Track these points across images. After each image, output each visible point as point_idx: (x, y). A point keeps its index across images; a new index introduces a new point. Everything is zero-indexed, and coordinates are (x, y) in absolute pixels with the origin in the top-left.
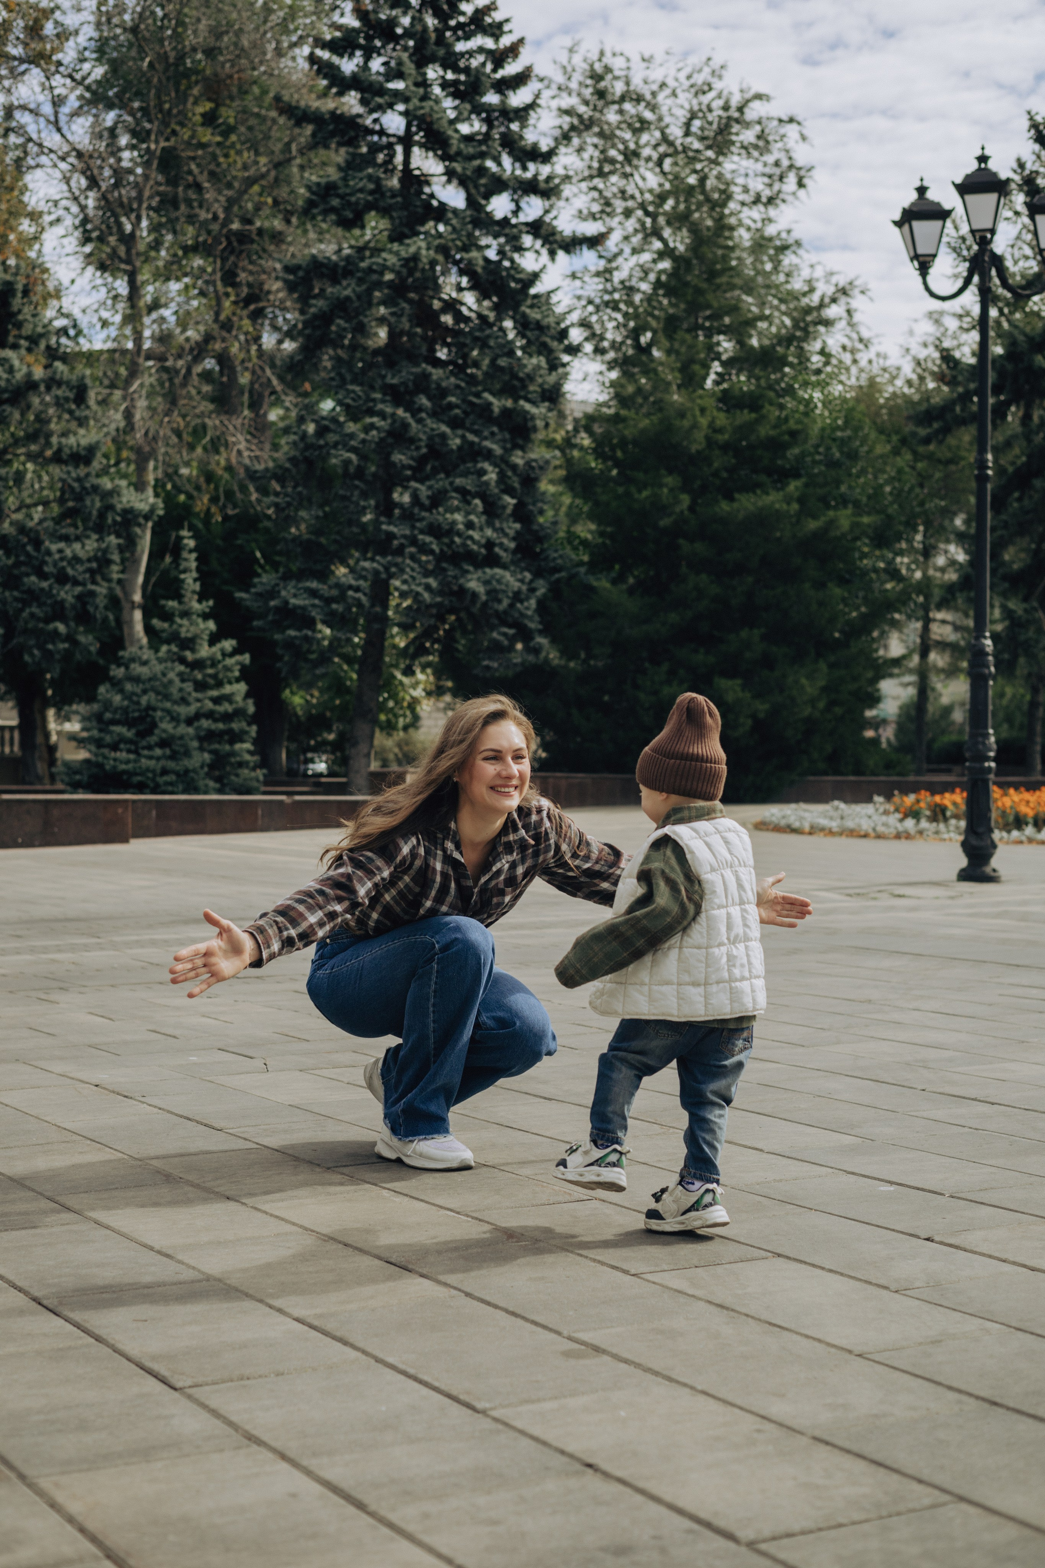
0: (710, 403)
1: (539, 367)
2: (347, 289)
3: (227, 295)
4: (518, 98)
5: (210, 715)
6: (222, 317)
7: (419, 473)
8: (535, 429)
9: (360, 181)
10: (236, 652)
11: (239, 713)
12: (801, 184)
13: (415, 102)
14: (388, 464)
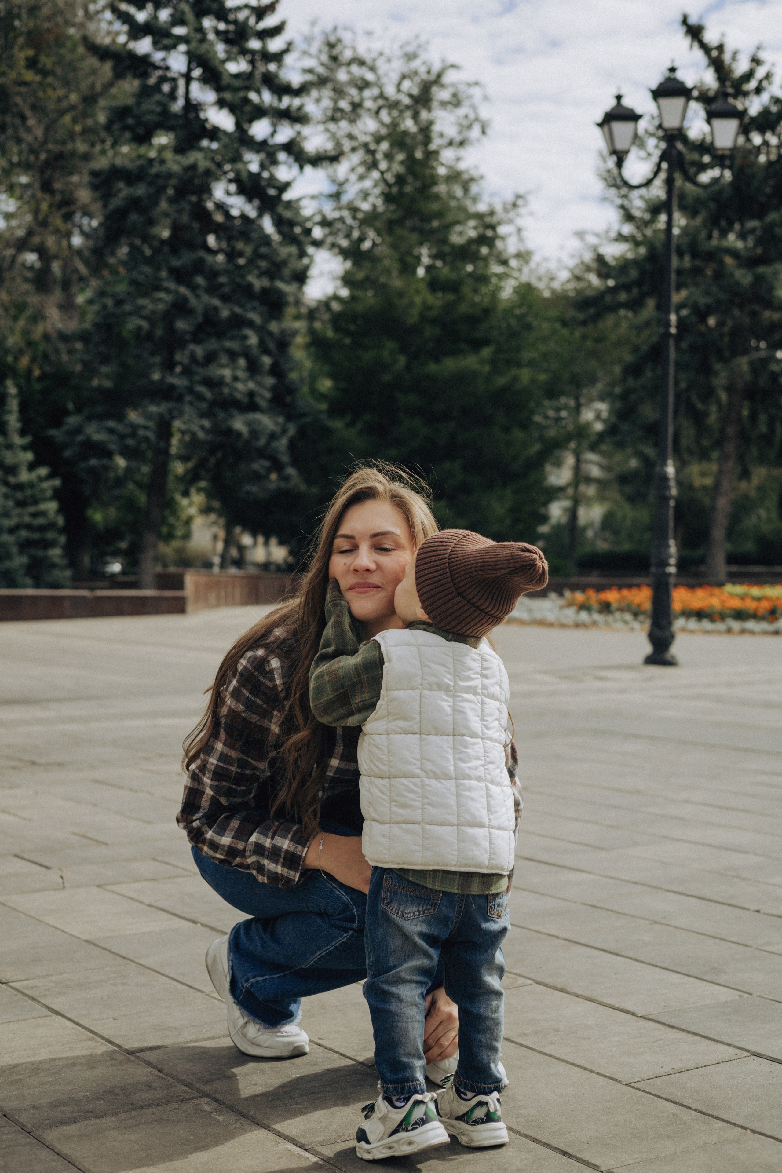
0: (423, 287)
1: (290, 255)
2: (140, 190)
3: (44, 200)
4: (275, 45)
5: (29, 527)
6: (41, 217)
7: (197, 336)
8: (287, 304)
9: (150, 105)
10: (50, 477)
11: (51, 526)
12: (484, 132)
13: (194, 44)
14: (170, 329)
